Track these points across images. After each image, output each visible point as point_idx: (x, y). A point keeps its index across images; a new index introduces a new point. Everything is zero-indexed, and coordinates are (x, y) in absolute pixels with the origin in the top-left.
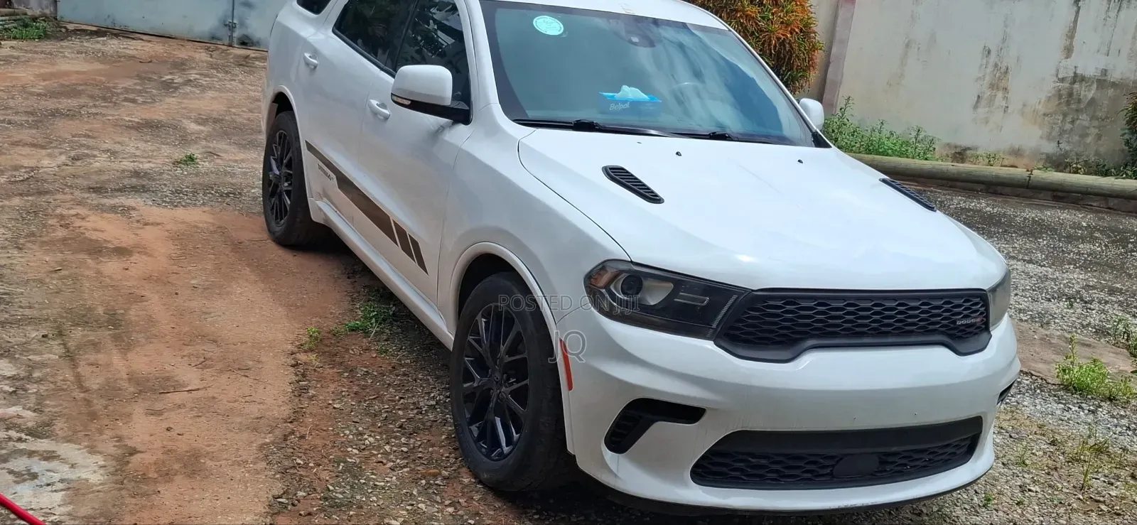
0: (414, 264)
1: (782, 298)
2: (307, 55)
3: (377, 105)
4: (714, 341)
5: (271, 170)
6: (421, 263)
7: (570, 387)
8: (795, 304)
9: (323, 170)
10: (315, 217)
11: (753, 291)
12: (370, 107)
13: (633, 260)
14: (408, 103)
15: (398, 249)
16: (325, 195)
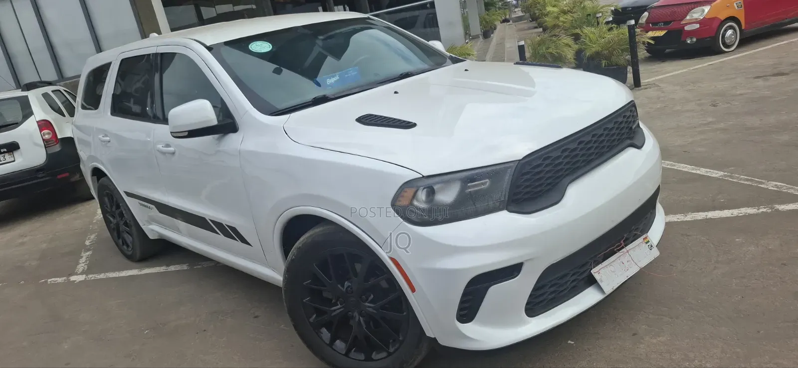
0: (239, 244)
1: (539, 158)
2: (101, 136)
3: (163, 147)
4: (506, 209)
5: (111, 222)
6: (244, 241)
7: (413, 290)
8: (548, 158)
9: (144, 205)
10: (151, 236)
11: (519, 160)
12: (158, 151)
13: (424, 175)
14: (186, 134)
15: (221, 237)
16: (152, 220)
